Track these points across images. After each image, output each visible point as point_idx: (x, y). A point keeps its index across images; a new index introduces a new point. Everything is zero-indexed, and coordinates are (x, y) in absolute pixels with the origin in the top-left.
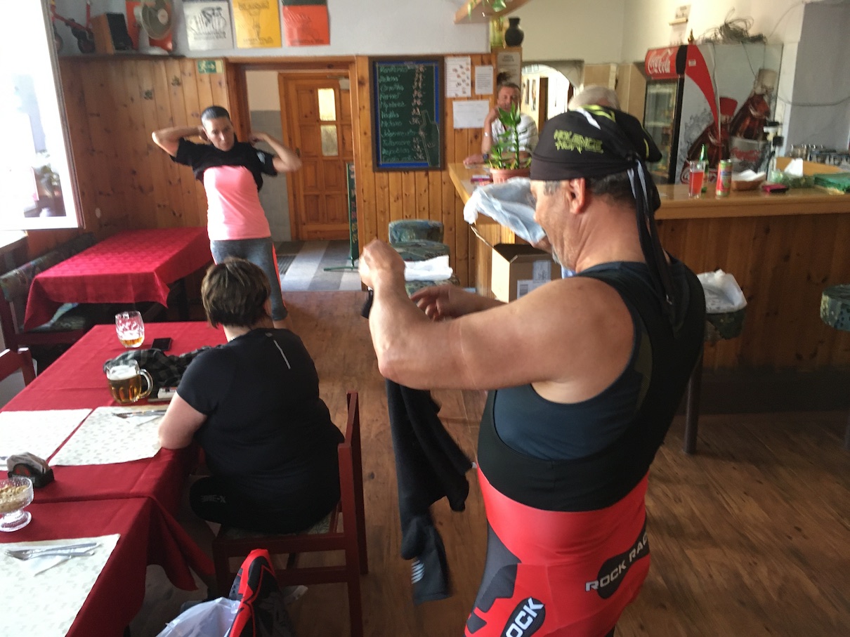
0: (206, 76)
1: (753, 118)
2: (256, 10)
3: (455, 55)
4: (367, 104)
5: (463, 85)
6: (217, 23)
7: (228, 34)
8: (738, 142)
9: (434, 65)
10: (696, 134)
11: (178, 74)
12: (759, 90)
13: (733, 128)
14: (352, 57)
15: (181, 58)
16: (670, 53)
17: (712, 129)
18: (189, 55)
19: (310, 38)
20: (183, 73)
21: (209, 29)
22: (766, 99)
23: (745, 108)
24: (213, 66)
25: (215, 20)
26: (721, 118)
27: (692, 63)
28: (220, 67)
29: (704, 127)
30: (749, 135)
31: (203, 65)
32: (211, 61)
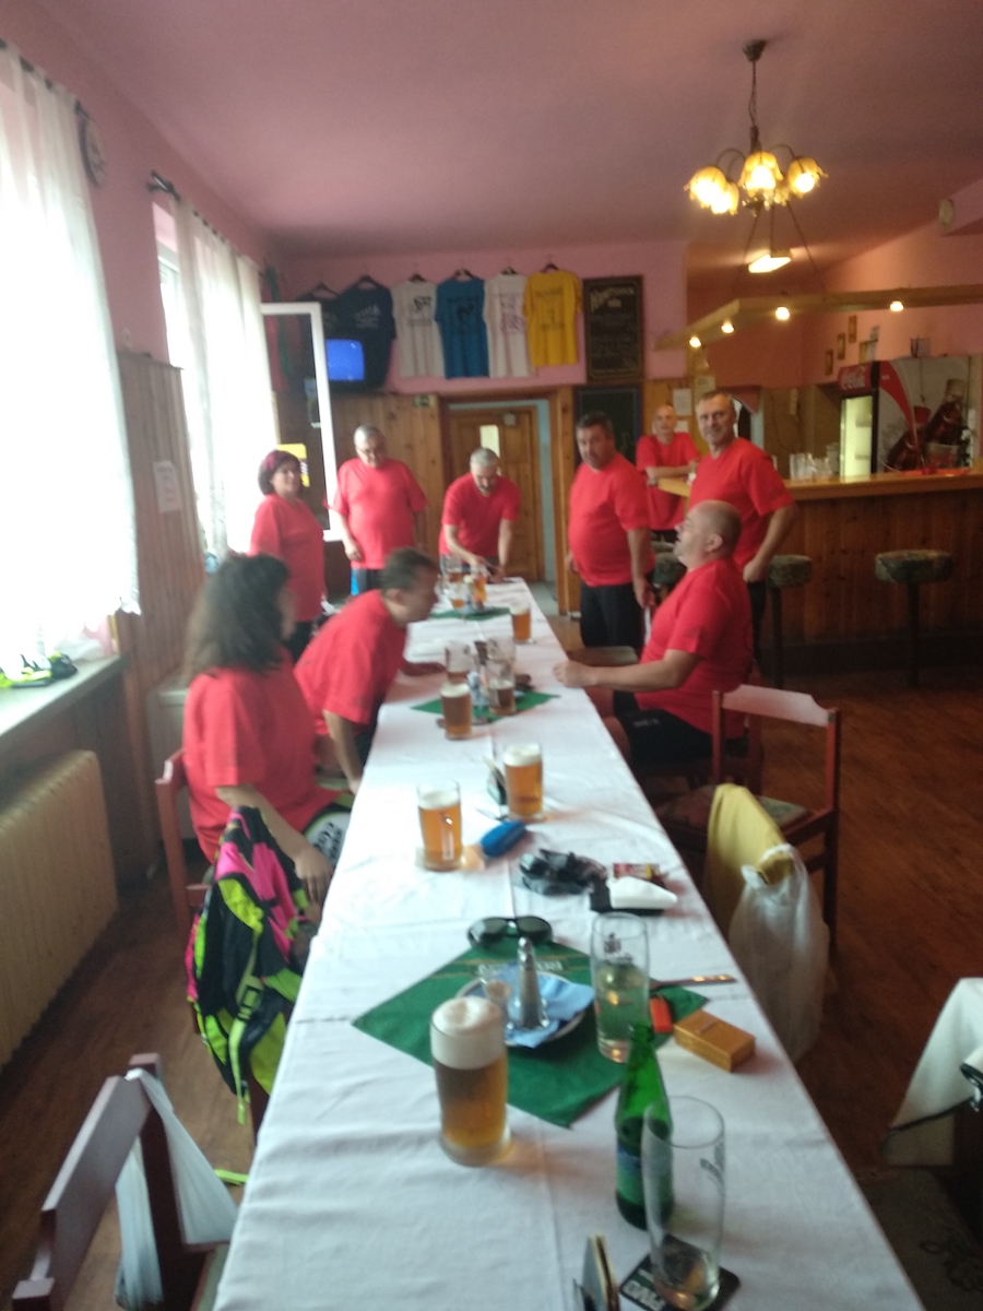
0: (419, 411)
1: (947, 425)
8: (933, 447)
10: (893, 441)
12: (950, 399)
13: (929, 434)
14: (556, 386)
15: (396, 394)
16: (863, 369)
17: (908, 436)
18: (403, 392)
20: (399, 408)
22: (958, 407)
23: (938, 416)
24: (425, 401)
26: (916, 426)
27: (885, 377)
28: (432, 401)
29: (901, 434)
30: (944, 440)
31: (418, 400)
32: (424, 396)
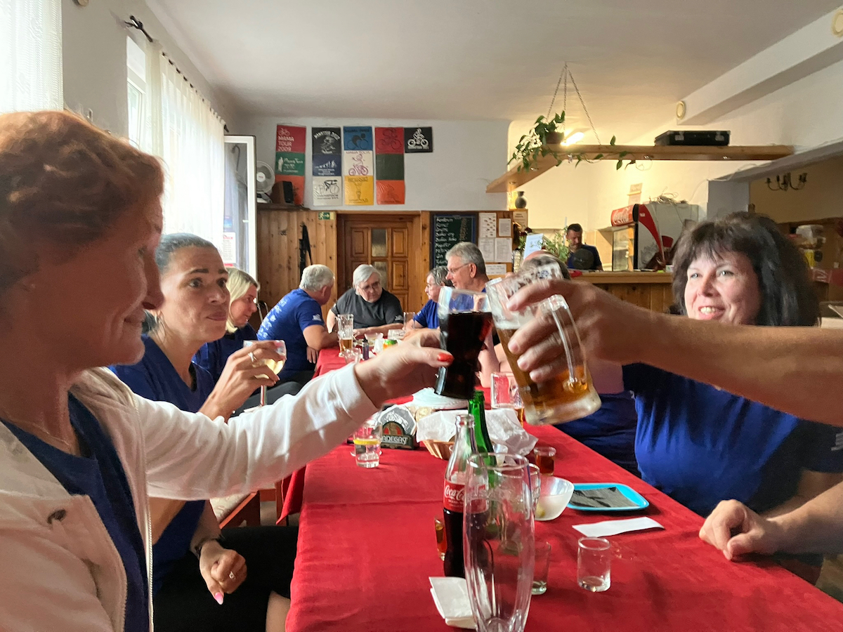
0: (322, 222)
2: (359, 182)
3: (486, 212)
4: (427, 241)
5: (491, 230)
6: (333, 189)
7: (340, 196)
9: (472, 217)
10: (648, 259)
11: (305, 220)
14: (419, 212)
15: (307, 210)
16: (628, 209)
17: (658, 255)
18: (312, 209)
19: (392, 200)
20: (308, 219)
21: (328, 192)
24: (328, 216)
25: (332, 187)
26: (664, 249)
27: (643, 215)
28: (332, 216)
29: (653, 254)
31: (322, 215)
32: (327, 212)
